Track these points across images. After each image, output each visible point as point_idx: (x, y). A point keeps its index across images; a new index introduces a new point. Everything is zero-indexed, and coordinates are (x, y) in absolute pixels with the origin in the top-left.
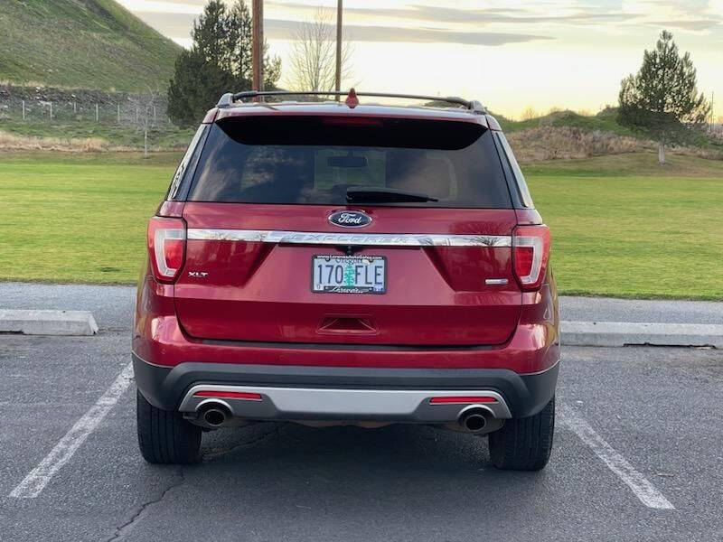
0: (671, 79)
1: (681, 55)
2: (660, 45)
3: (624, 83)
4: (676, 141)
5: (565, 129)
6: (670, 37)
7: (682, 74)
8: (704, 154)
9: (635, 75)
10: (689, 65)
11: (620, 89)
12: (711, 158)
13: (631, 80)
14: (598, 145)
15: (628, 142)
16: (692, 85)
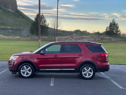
0: (114, 27)
1: (116, 23)
2: (113, 21)
3: (106, 28)
4: (115, 37)
5: (97, 35)
6: (114, 20)
7: (116, 26)
8: (121, 39)
9: (108, 26)
10: (118, 25)
11: (106, 29)
12: (122, 40)
13: (108, 27)
14: (102, 38)
15: (108, 37)
16: (118, 28)
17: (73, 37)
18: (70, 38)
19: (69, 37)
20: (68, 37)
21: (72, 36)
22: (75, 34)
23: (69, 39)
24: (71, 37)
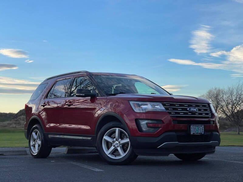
17: (19, 123)
18: (14, 125)
19: (11, 122)
20: (8, 124)
21: (16, 121)
22: (22, 116)
23: (11, 126)
24: (15, 123)
